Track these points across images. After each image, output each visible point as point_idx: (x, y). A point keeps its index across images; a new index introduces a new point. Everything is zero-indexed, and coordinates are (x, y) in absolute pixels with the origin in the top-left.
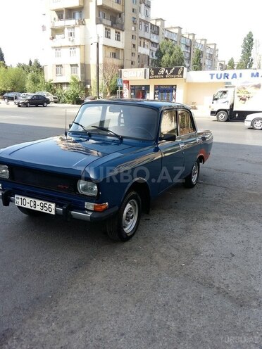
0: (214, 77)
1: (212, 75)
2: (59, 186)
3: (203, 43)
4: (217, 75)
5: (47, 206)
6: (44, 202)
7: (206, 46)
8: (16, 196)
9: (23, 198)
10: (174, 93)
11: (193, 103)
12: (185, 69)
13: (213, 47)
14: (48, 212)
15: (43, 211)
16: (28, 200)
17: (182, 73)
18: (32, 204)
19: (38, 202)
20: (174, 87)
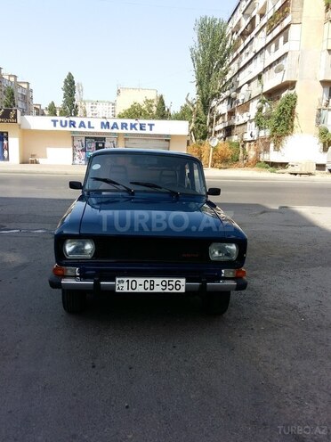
0: (58, 124)
1: (55, 122)
2: (184, 255)
3: (12, 79)
4: (61, 122)
5: (173, 283)
6: (167, 280)
7: (17, 85)
8: (117, 279)
9: (131, 280)
10: (5, 142)
11: (33, 156)
12: (19, 113)
13: (25, 86)
14: (174, 291)
15: (167, 291)
16: (140, 281)
17: (15, 117)
18: (148, 285)
19: (158, 281)
20: (5, 134)
